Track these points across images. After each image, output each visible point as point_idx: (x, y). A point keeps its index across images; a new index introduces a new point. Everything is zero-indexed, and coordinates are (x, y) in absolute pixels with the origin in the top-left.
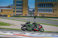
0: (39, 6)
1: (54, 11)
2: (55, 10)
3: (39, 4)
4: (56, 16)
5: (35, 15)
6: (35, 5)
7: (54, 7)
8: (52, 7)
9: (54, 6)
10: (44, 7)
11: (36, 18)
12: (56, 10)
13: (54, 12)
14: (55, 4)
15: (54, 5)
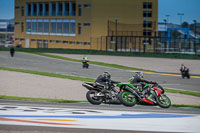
0: (29, 10)
1: (80, 28)
2: (85, 24)
3: (29, 6)
4: (88, 47)
5: (14, 45)
6: (16, 8)
7: (80, 14)
8: (74, 14)
9: (80, 10)
10: (47, 14)
11: (16, 53)
12: (89, 24)
13: (79, 32)
14: (86, 6)
15: (82, 7)
